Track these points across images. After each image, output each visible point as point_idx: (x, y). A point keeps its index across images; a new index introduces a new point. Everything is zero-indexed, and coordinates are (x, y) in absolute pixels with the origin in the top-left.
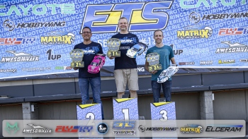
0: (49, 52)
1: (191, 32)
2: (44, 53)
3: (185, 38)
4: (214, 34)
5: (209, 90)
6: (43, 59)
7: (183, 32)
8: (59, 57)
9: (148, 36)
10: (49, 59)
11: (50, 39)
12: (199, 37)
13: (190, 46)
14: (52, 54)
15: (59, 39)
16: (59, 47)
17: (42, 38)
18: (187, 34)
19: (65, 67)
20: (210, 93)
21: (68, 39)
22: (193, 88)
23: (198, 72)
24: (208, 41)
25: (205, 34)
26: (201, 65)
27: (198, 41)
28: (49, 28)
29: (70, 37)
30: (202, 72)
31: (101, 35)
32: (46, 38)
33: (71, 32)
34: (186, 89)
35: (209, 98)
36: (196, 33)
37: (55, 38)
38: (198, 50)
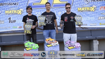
0: (10, 19)
1: (85, 8)
2: (7, 19)
3: (82, 11)
4: (97, 9)
5: (96, 39)
6: (6, 22)
7: (81, 8)
8: (15, 21)
9: (62, 10)
10: (10, 22)
11: (10, 12)
12: (90, 11)
13: (84, 16)
14: (11, 20)
15: (15, 12)
16: (15, 16)
17: (6, 11)
18: (83, 9)
19: (18, 27)
20: (96, 41)
21: (20, 12)
22: (87, 38)
23: (89, 29)
24: (94, 13)
25: (93, 9)
26: (91, 25)
27: (89, 13)
28: (10, 6)
29: (21, 11)
30: (91, 29)
31: (37, 10)
32: (8, 11)
33: (21, 8)
34: (84, 38)
35: (96, 44)
36: (88, 9)
37: (13, 11)
38: (89, 18)
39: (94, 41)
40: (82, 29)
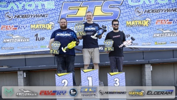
0: (37, 35)
1: (136, 22)
2: (33, 36)
3: (132, 26)
4: (152, 24)
5: (149, 63)
6: (32, 40)
7: (130, 22)
8: (43, 39)
9: (106, 24)
10: (36, 40)
11: (37, 26)
12: (142, 26)
13: (135, 32)
14: (39, 36)
15: (44, 26)
16: (43, 31)
17: (32, 25)
18: (133, 23)
20: (149, 65)
21: (50, 27)
22: (137, 62)
23: (140, 50)
24: (148, 28)
25: (146, 23)
27: (141, 28)
28: (36, 19)
29: (51, 25)
30: (143, 50)
31: (72, 24)
32: (34, 26)
33: (52, 21)
34: (133, 62)
35: (148, 70)
36: (140, 23)
37: (40, 25)
38: (141, 34)
39: (146, 66)
40: (131, 50)
